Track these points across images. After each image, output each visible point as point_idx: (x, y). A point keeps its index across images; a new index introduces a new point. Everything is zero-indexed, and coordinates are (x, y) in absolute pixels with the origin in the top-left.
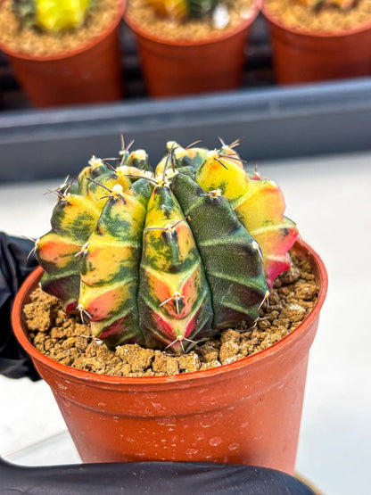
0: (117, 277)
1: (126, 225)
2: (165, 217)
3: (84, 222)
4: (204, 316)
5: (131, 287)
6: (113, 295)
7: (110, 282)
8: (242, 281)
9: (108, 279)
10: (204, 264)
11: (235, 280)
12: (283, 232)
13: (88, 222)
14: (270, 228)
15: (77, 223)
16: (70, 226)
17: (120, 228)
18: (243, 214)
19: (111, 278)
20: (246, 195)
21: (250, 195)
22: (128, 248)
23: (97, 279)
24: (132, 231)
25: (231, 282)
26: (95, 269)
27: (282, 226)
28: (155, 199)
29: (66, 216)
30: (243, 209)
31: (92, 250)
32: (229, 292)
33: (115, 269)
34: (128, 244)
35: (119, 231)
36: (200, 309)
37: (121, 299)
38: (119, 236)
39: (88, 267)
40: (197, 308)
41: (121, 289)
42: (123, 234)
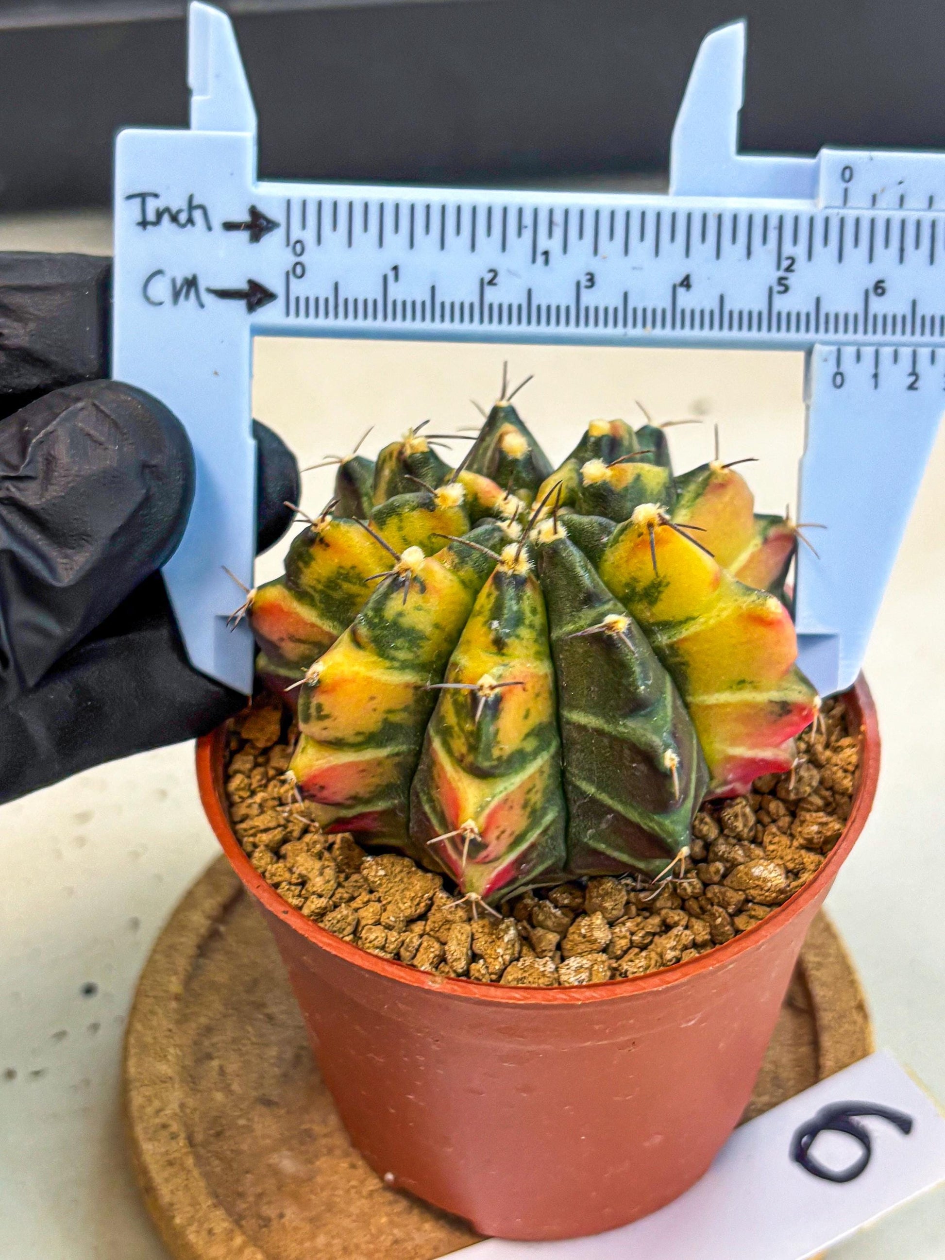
0: (371, 740)
1: (413, 637)
2: (494, 649)
3: (346, 586)
4: (542, 857)
5: (398, 765)
6: (363, 769)
7: (357, 746)
8: (634, 816)
9: (352, 739)
10: (562, 754)
11: (619, 807)
12: (777, 709)
13: (354, 589)
14: (747, 695)
15: (332, 584)
16: (320, 587)
17: (399, 642)
18: (687, 658)
19: (360, 739)
20: (702, 620)
21: (712, 622)
22: (407, 686)
23: (330, 735)
24: (427, 651)
25: (610, 810)
26: (327, 717)
27: (775, 695)
28: (489, 595)
29: (313, 564)
30: (687, 645)
31: (328, 681)
32: (604, 826)
33: (371, 722)
34: (410, 677)
35: (396, 648)
36: (533, 846)
37: (376, 781)
38: (393, 659)
39: (313, 711)
40: (524, 846)
41: (379, 763)
42: (402, 655)
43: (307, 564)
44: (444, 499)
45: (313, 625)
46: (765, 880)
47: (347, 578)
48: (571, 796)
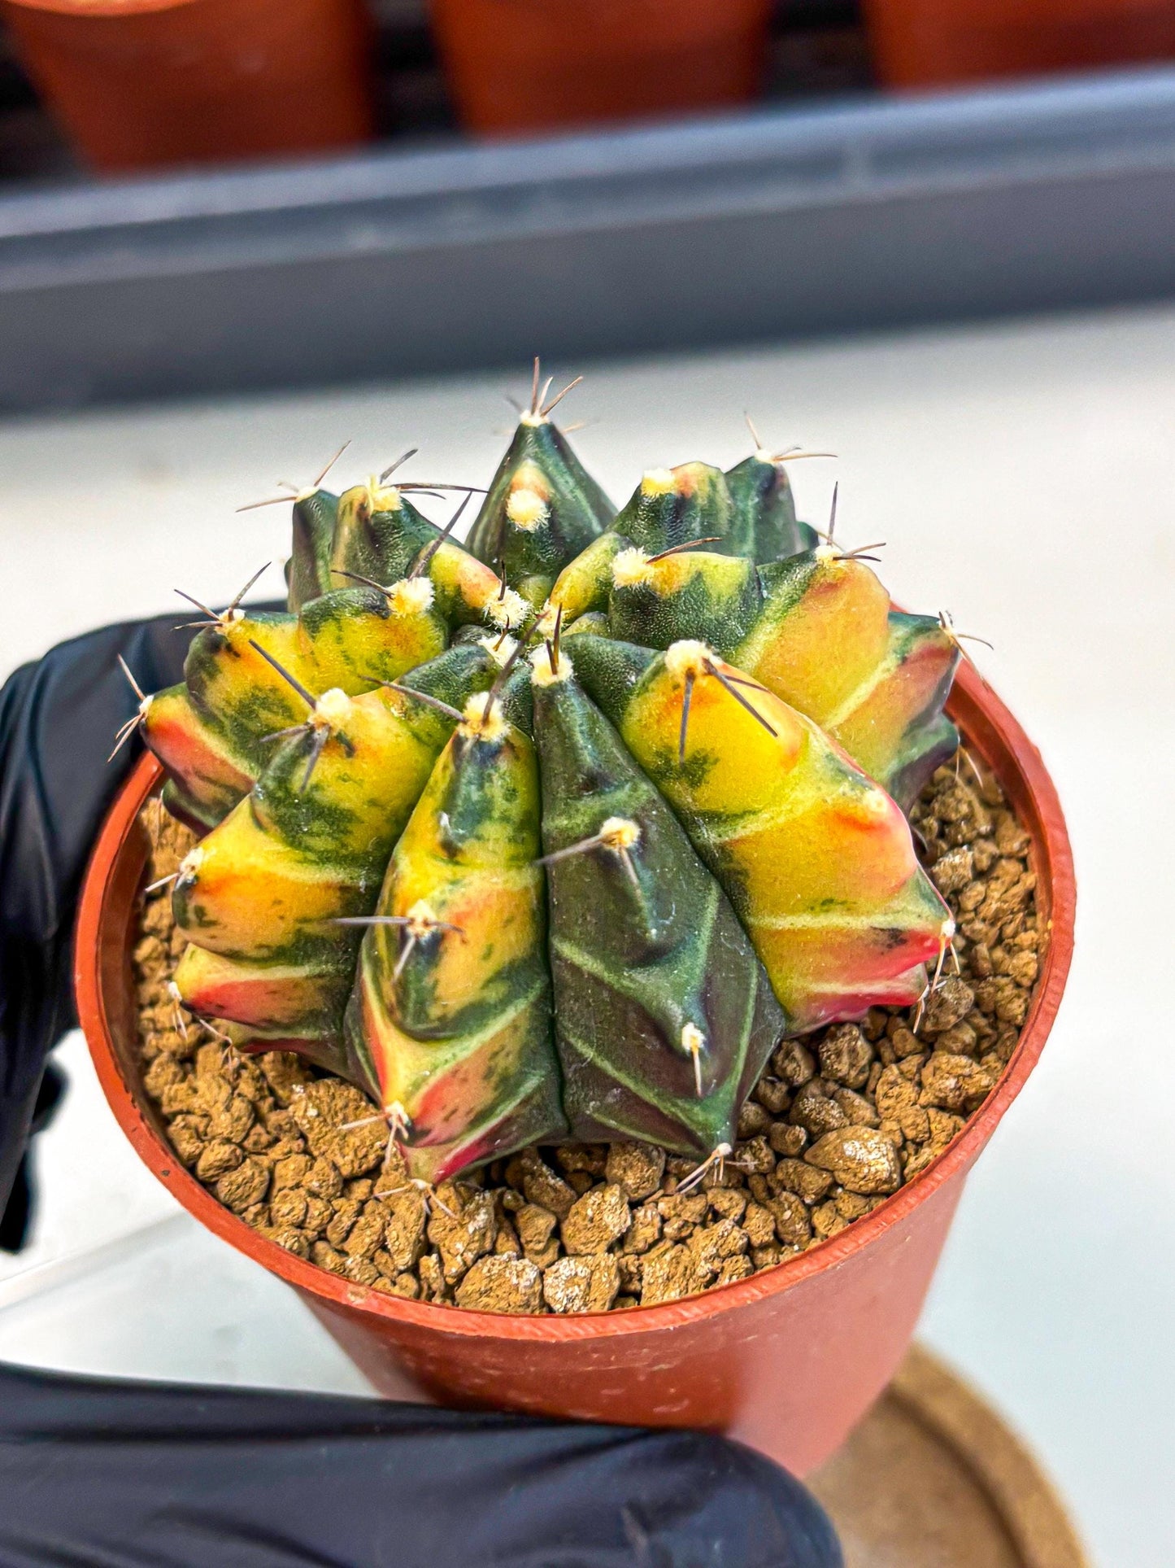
0: (279, 955)
1: (337, 818)
2: (442, 854)
3: (264, 714)
4: (527, 1129)
5: (322, 988)
6: (274, 991)
7: (262, 962)
8: (649, 1096)
9: (254, 953)
10: (550, 997)
11: (629, 1083)
12: (884, 937)
13: (277, 720)
14: (836, 920)
15: (246, 710)
16: (231, 711)
17: (317, 826)
18: (745, 865)
19: (264, 953)
20: (765, 815)
21: (781, 820)
22: (328, 886)
23: (224, 945)
24: (360, 840)
25: (616, 1084)
26: (213, 923)
27: (881, 920)
28: (445, 768)
29: (219, 677)
30: (744, 848)
31: (209, 877)
32: (610, 1100)
33: (278, 933)
34: (334, 875)
35: (311, 834)
36: (508, 1121)
37: (295, 1005)
38: (308, 849)
39: (191, 916)
40: (493, 1122)
41: (296, 984)
42: (320, 844)
43: (212, 676)
44: (402, 602)
45: (223, 763)
46: (860, 1163)
47: (265, 704)
48: (564, 1055)
